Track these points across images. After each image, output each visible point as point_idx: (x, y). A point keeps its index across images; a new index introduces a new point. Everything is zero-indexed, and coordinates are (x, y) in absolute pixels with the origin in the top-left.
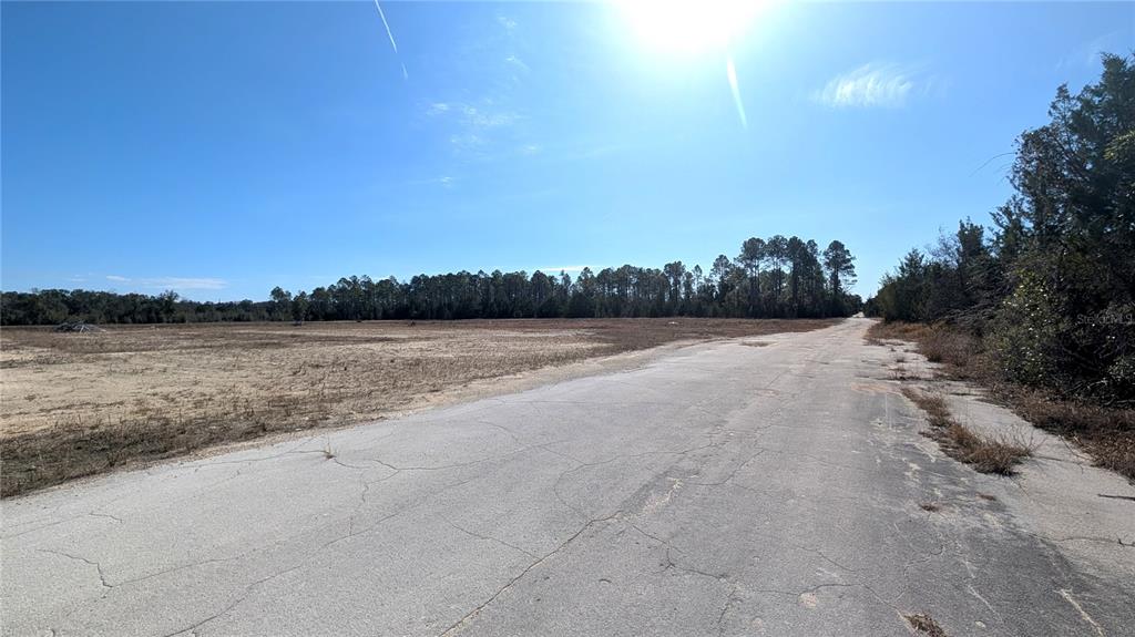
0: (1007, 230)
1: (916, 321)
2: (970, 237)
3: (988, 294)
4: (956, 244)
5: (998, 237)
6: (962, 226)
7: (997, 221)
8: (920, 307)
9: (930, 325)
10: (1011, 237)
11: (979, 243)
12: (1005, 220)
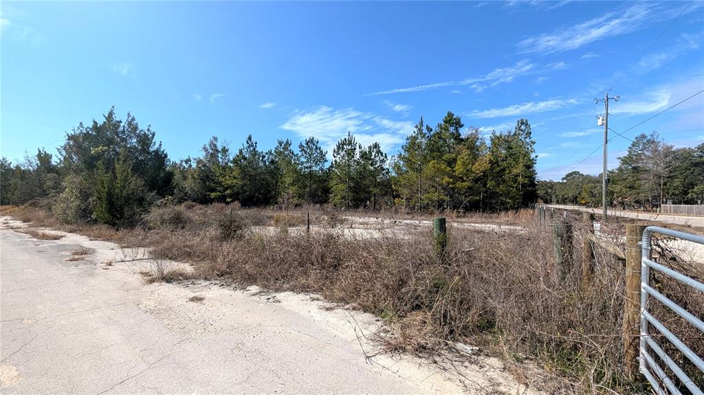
0: (65, 158)
1: (8, 204)
2: (44, 158)
3: (54, 191)
4: (36, 162)
5: (61, 161)
6: (40, 151)
7: (60, 153)
8: (9, 195)
9: (18, 206)
10: (67, 162)
11: (50, 162)
12: (64, 153)
